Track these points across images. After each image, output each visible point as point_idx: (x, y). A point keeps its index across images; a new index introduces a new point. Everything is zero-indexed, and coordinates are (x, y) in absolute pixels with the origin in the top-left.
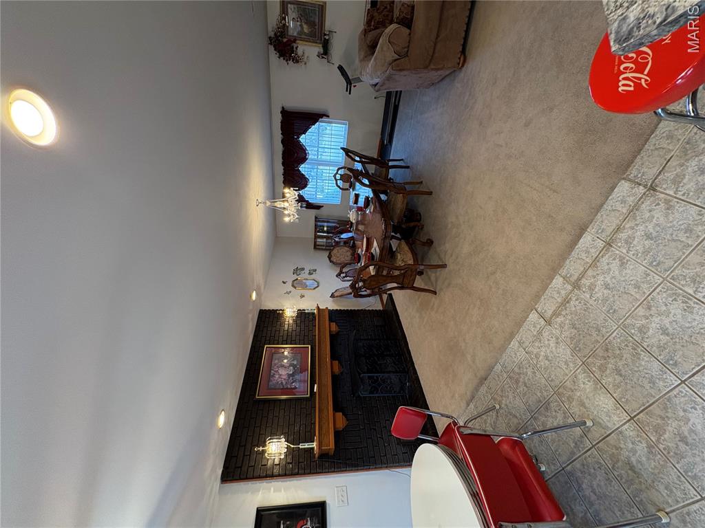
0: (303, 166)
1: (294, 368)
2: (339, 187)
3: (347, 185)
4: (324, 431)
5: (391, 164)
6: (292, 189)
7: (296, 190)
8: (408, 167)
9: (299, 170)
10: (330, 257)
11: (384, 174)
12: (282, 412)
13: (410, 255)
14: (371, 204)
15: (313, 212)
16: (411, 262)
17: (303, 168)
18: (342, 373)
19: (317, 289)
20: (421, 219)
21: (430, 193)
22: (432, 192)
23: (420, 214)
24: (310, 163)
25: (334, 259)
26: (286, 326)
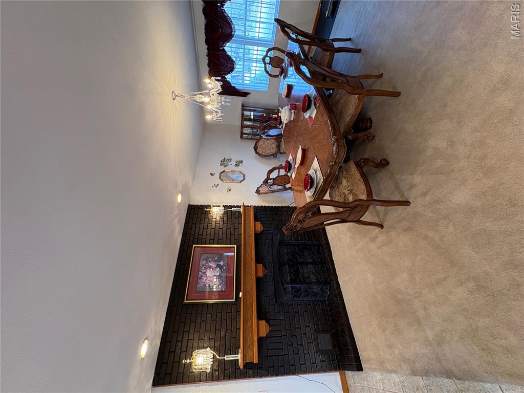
0: (228, 44)
1: (221, 269)
2: (267, 72)
3: (277, 71)
4: (248, 344)
5: (337, 45)
6: (213, 78)
7: (218, 80)
8: (359, 51)
9: (224, 50)
10: (256, 148)
11: (327, 60)
12: (209, 316)
13: (362, 187)
14: (313, 106)
15: (239, 100)
16: (364, 197)
17: (230, 48)
18: (266, 275)
19: (242, 182)
20: (371, 127)
21: (397, 94)
22: (400, 93)
23: (370, 119)
24: (236, 42)
25: (259, 150)
26: (214, 223)
